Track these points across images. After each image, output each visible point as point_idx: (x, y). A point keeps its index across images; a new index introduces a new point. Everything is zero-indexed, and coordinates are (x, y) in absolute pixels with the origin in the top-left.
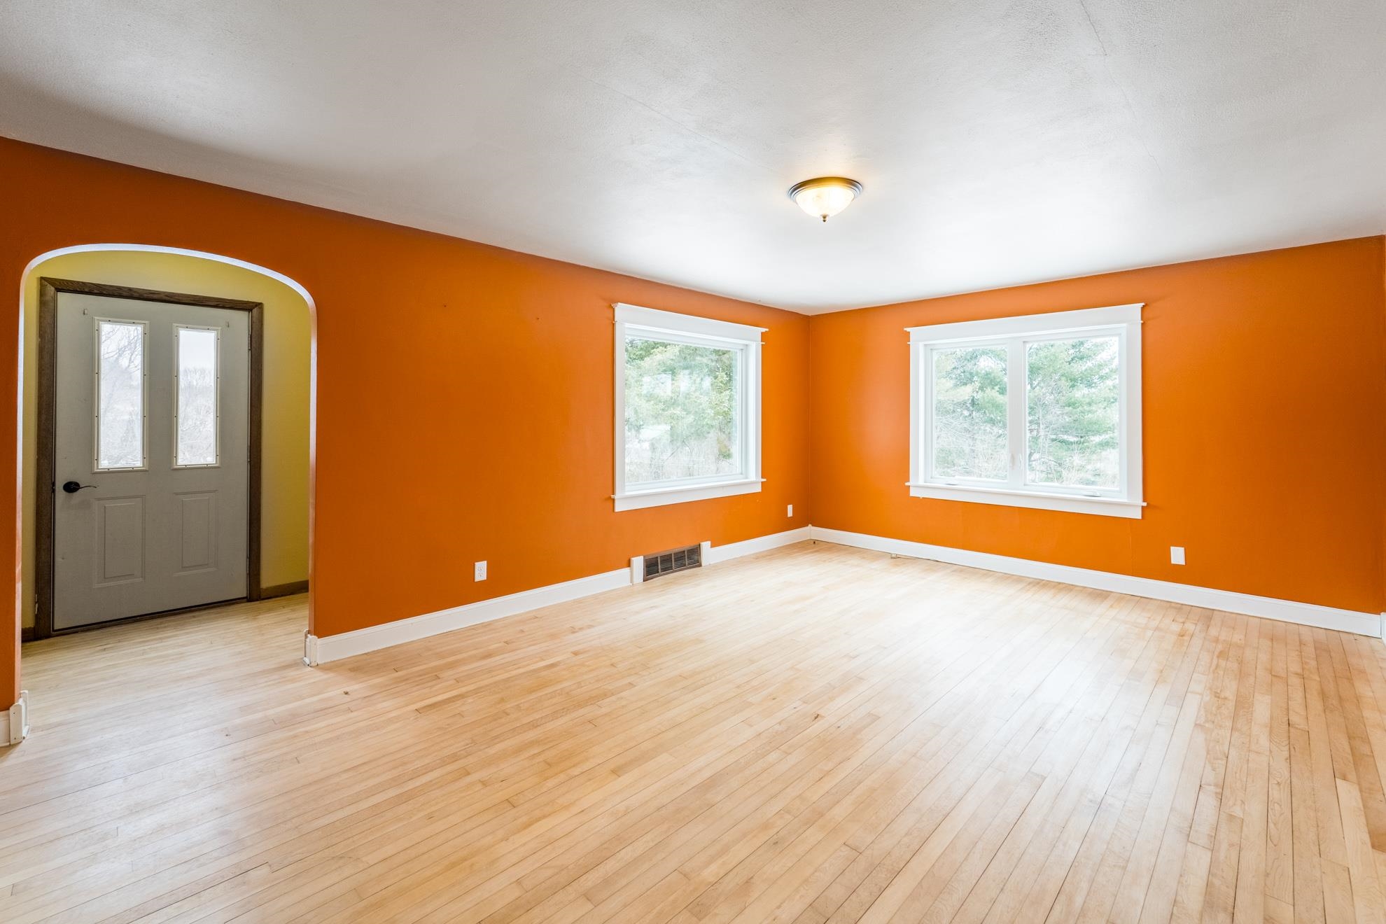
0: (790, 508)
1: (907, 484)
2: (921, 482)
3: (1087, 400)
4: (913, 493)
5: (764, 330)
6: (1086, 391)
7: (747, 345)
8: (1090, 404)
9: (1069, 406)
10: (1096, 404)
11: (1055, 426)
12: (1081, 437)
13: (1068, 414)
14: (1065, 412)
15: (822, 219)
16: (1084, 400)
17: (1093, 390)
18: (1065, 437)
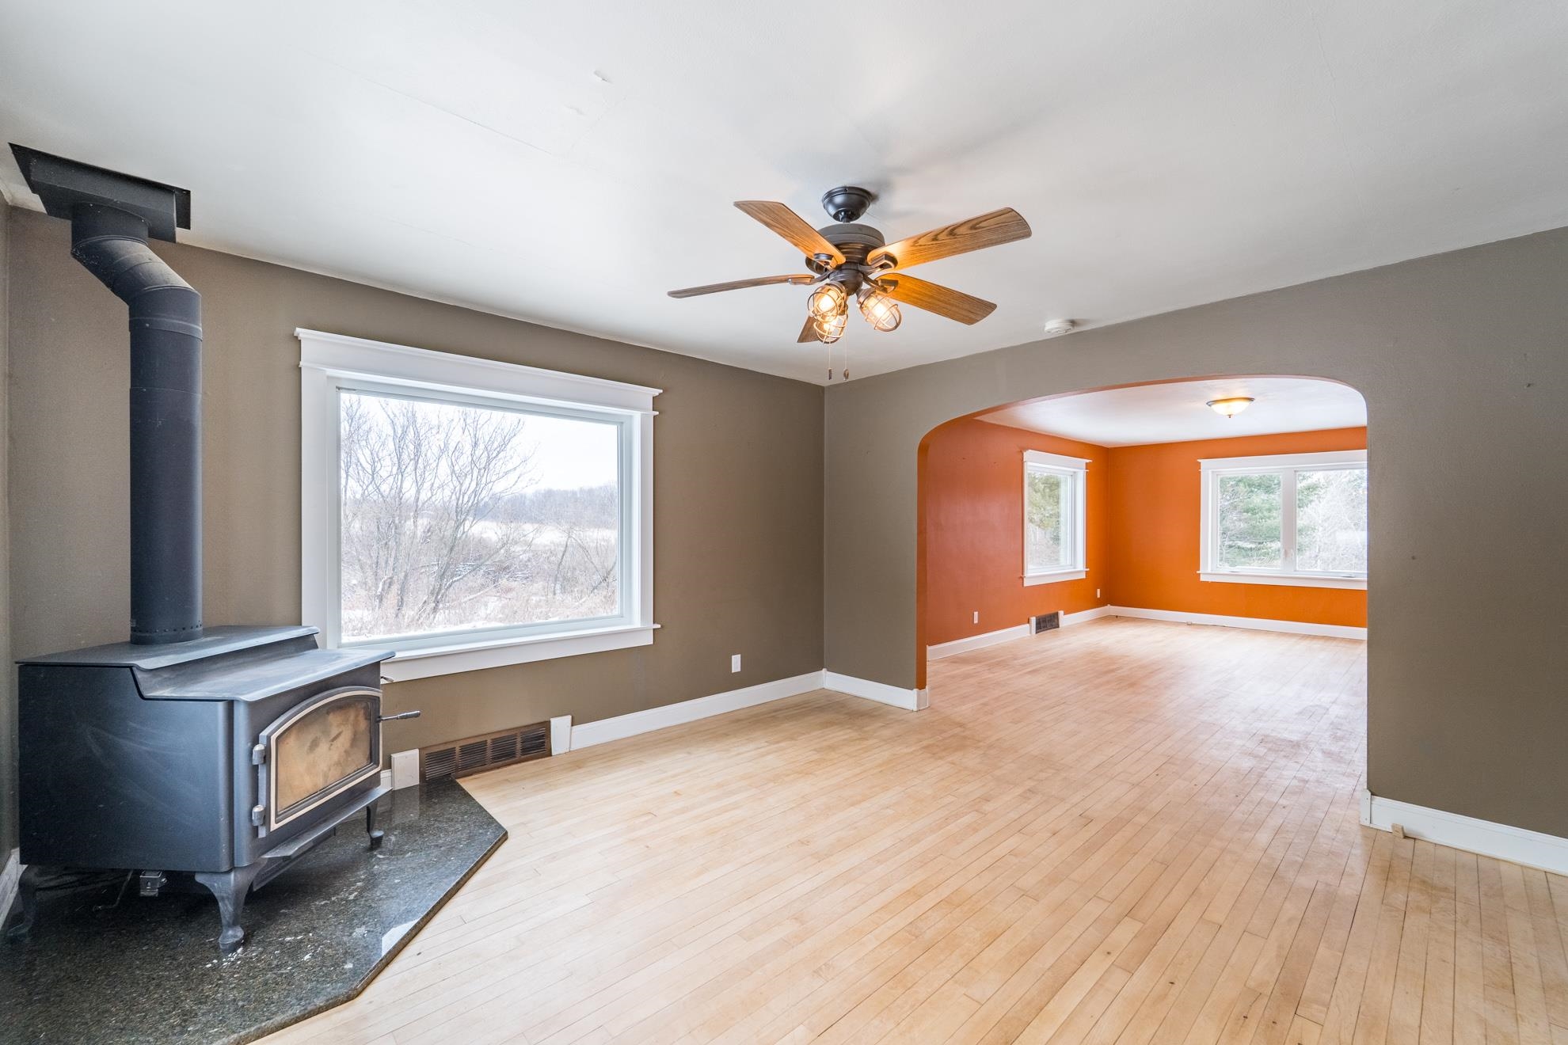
0: (1099, 591)
1: (1198, 572)
2: (1209, 571)
3: (1267, 506)
4: (1203, 578)
5: (1088, 461)
6: (1264, 496)
7: (1075, 472)
8: (1269, 510)
9: (1248, 512)
10: (1276, 510)
11: (1233, 532)
12: (1260, 543)
13: (1246, 521)
14: (1243, 517)
16: (1263, 505)
17: (1272, 496)
18: (1240, 543)
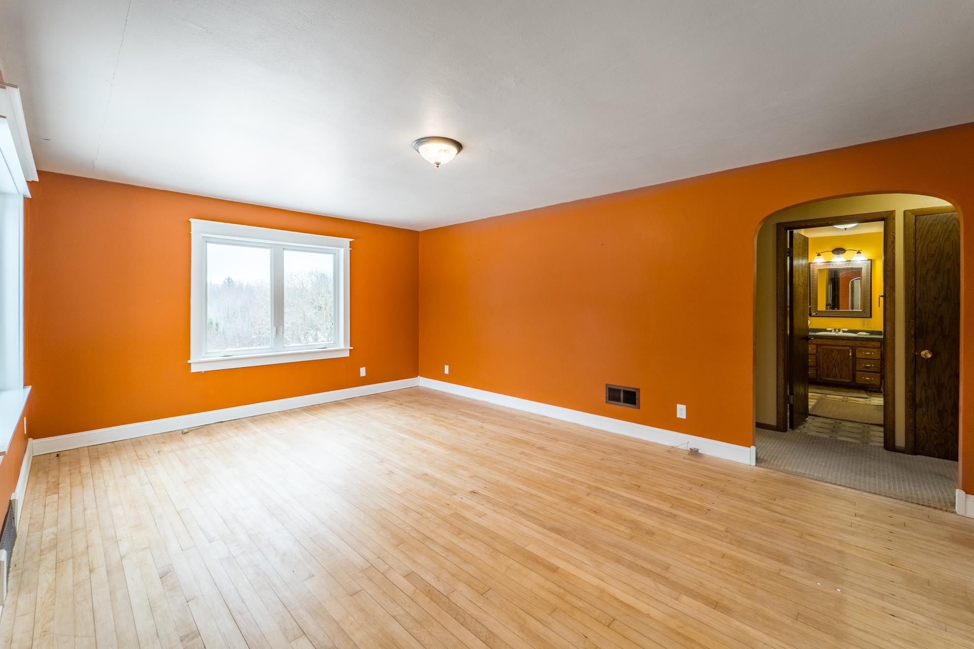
15: (436, 165)
